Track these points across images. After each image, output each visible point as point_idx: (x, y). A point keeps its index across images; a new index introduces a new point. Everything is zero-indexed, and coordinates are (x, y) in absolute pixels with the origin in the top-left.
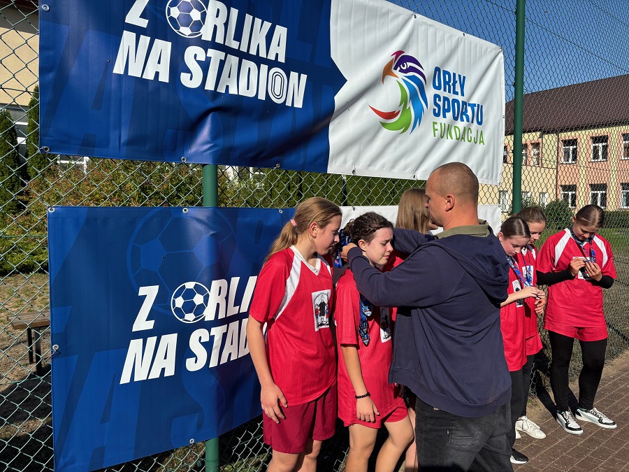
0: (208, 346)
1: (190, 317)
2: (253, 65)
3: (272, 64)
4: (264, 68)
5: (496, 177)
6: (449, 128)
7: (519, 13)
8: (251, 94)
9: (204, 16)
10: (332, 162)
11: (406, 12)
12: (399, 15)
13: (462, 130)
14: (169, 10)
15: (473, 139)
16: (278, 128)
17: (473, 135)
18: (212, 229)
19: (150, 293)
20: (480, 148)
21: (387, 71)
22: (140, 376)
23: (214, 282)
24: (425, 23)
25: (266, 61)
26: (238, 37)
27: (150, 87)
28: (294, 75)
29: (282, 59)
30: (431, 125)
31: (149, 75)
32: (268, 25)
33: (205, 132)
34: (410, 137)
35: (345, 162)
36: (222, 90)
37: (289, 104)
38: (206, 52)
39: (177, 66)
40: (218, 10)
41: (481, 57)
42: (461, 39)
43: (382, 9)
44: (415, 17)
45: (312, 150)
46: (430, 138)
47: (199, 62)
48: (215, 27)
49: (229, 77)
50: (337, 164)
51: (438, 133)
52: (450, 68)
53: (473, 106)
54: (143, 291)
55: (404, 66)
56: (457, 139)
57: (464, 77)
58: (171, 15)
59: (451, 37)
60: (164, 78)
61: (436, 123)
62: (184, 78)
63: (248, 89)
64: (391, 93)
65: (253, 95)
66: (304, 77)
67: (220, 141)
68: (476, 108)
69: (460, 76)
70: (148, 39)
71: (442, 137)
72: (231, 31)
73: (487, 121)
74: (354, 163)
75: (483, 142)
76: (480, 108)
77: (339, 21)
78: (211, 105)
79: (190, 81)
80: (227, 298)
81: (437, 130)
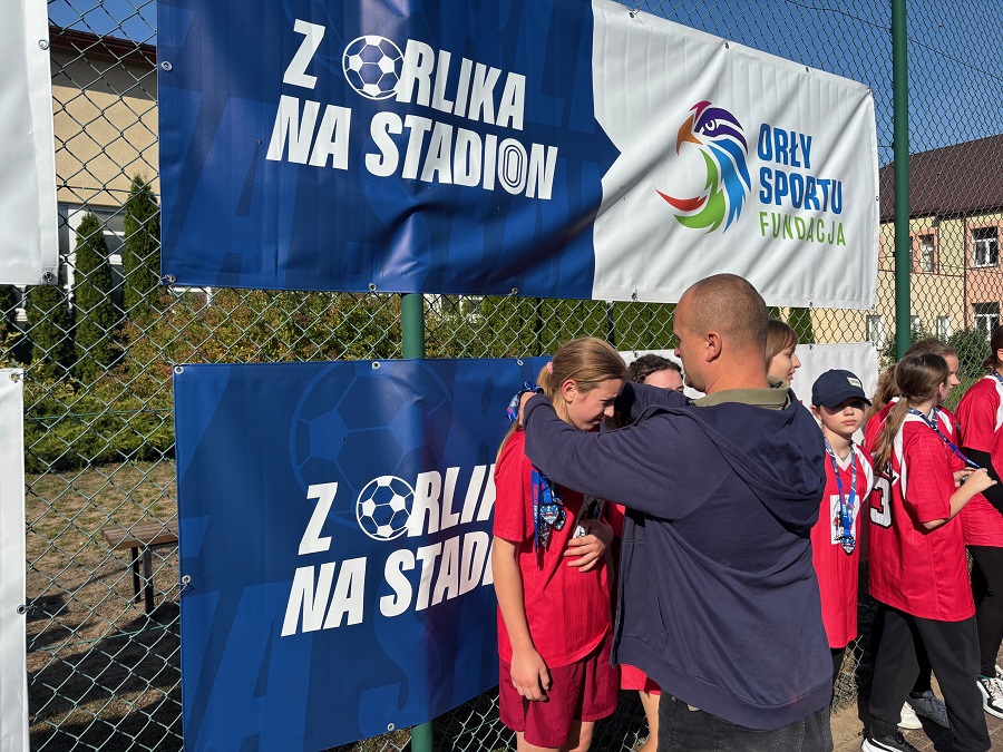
0: (413, 576)
1: (385, 531)
2: (474, 136)
3: (503, 133)
4: (491, 139)
5: (867, 297)
6: (787, 221)
7: (896, 31)
8: (472, 182)
9: (399, 66)
10: (599, 281)
11: (711, 40)
12: (701, 45)
13: (807, 224)
14: (347, 59)
15: (826, 237)
16: (516, 231)
17: (826, 230)
18: (416, 392)
19: (324, 494)
20: (839, 251)
21: (684, 135)
22: (312, 624)
23: (421, 477)
24: (743, 55)
25: (494, 129)
26: (451, 94)
27: (321, 178)
28: (537, 149)
29: (518, 125)
30: (757, 216)
31: (319, 161)
32: (495, 73)
33: (404, 245)
34: (723, 239)
35: (620, 281)
36: (428, 178)
37: (530, 194)
38: (403, 120)
39: (361, 143)
40: (421, 55)
41: (836, 104)
42: (803, 77)
43: (674, 36)
44: (727, 47)
45: (568, 264)
46: (756, 238)
47: (393, 136)
48: (417, 81)
49: (439, 157)
50: (608, 285)
51: (768, 229)
52: (786, 125)
53: (825, 183)
54: (313, 491)
55: (710, 126)
56: (801, 238)
57: (809, 138)
58: (351, 67)
59: (786, 74)
60: (341, 163)
61: (766, 214)
62: (371, 161)
63: (467, 174)
64: (691, 170)
65: (475, 183)
66: (553, 151)
67: (427, 257)
68: (830, 187)
69: (802, 136)
70: (317, 105)
71: (775, 236)
72: (440, 86)
73: (849, 206)
74: (634, 283)
75: (843, 241)
76: (837, 185)
77: (605, 60)
78: (412, 201)
79: (380, 166)
80: (440, 500)
81: (767, 224)
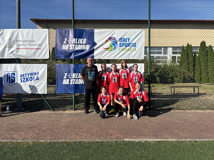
5: (142, 57)
6: (124, 49)
12: (110, 31)
17: (132, 49)
19: (66, 74)
21: (107, 41)
22: (65, 84)
23: (74, 74)
25: (82, 44)
28: (87, 45)
31: (66, 49)
32: (83, 39)
34: (113, 52)
36: (75, 49)
37: (86, 49)
38: (73, 45)
39: (69, 47)
40: (74, 39)
41: (135, 33)
42: (128, 31)
43: (106, 31)
44: (115, 30)
46: (118, 51)
50: (96, 57)
52: (125, 37)
56: (127, 51)
57: (130, 38)
59: (125, 31)
61: (120, 48)
64: (108, 45)
65: (79, 49)
70: (66, 45)
71: (122, 51)
72: (76, 41)
73: (137, 46)
74: (100, 57)
75: (136, 50)
76: (135, 44)
77: (96, 35)
78: (73, 51)
79: (71, 49)
80: (76, 76)
